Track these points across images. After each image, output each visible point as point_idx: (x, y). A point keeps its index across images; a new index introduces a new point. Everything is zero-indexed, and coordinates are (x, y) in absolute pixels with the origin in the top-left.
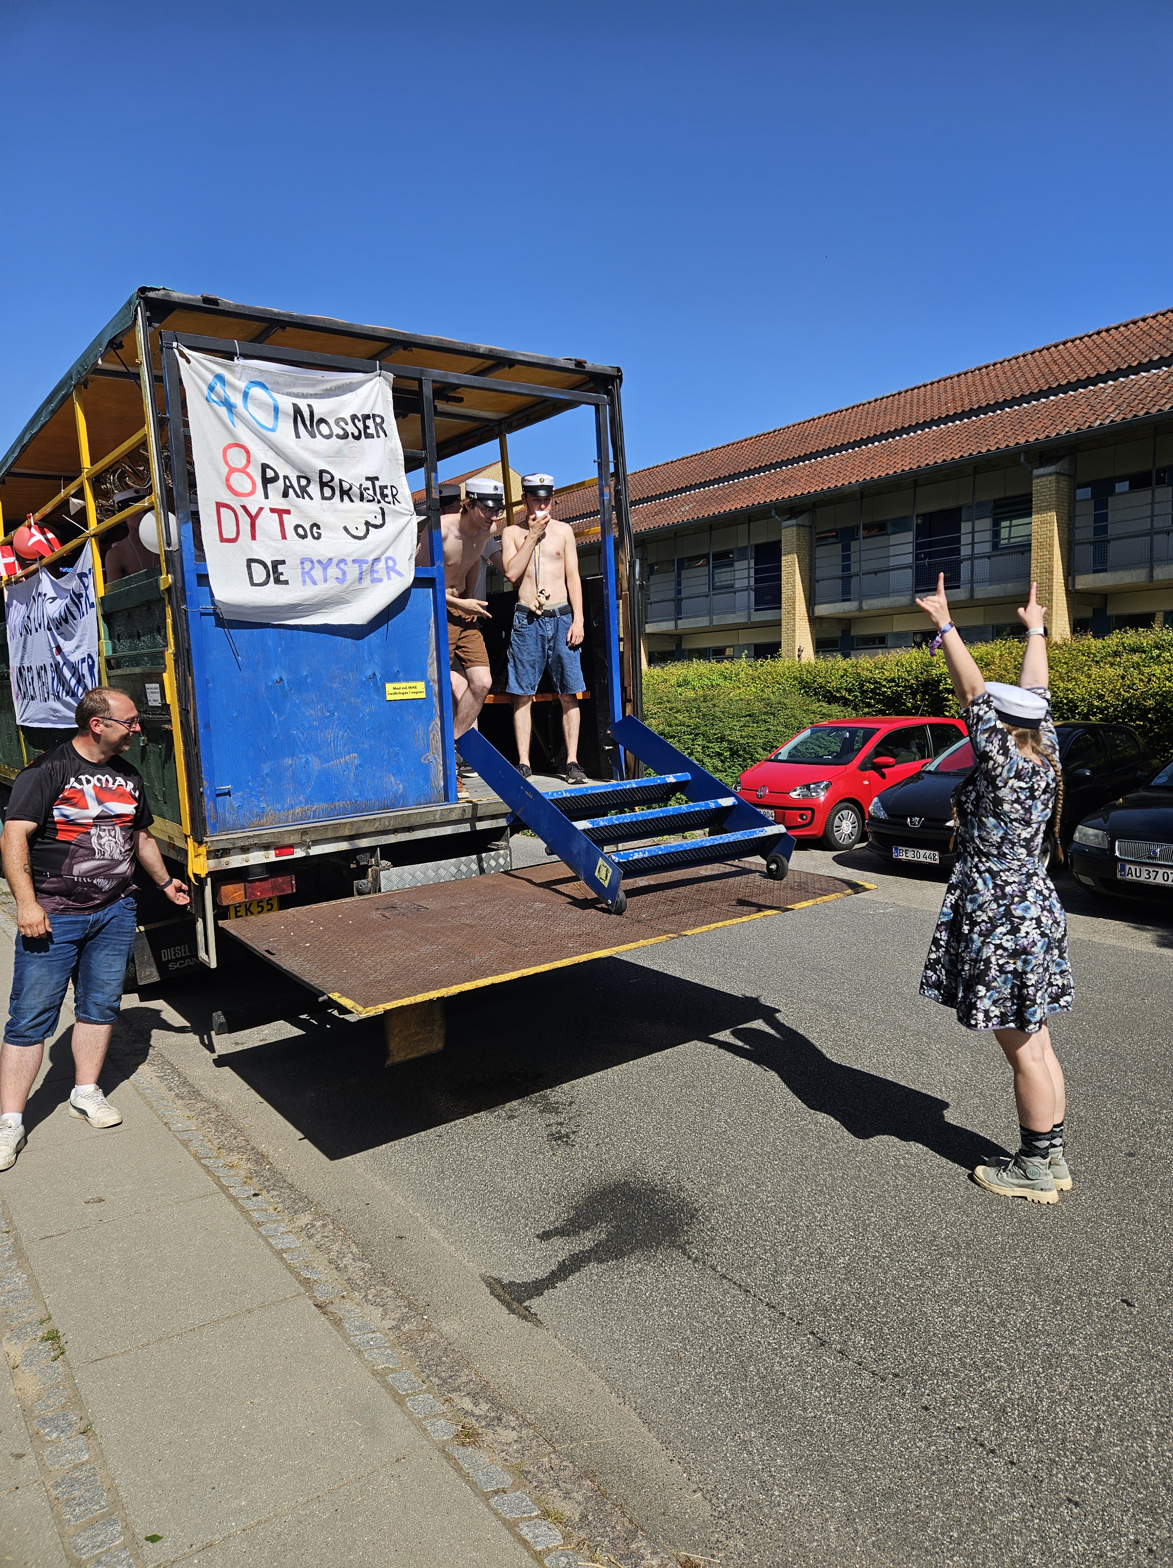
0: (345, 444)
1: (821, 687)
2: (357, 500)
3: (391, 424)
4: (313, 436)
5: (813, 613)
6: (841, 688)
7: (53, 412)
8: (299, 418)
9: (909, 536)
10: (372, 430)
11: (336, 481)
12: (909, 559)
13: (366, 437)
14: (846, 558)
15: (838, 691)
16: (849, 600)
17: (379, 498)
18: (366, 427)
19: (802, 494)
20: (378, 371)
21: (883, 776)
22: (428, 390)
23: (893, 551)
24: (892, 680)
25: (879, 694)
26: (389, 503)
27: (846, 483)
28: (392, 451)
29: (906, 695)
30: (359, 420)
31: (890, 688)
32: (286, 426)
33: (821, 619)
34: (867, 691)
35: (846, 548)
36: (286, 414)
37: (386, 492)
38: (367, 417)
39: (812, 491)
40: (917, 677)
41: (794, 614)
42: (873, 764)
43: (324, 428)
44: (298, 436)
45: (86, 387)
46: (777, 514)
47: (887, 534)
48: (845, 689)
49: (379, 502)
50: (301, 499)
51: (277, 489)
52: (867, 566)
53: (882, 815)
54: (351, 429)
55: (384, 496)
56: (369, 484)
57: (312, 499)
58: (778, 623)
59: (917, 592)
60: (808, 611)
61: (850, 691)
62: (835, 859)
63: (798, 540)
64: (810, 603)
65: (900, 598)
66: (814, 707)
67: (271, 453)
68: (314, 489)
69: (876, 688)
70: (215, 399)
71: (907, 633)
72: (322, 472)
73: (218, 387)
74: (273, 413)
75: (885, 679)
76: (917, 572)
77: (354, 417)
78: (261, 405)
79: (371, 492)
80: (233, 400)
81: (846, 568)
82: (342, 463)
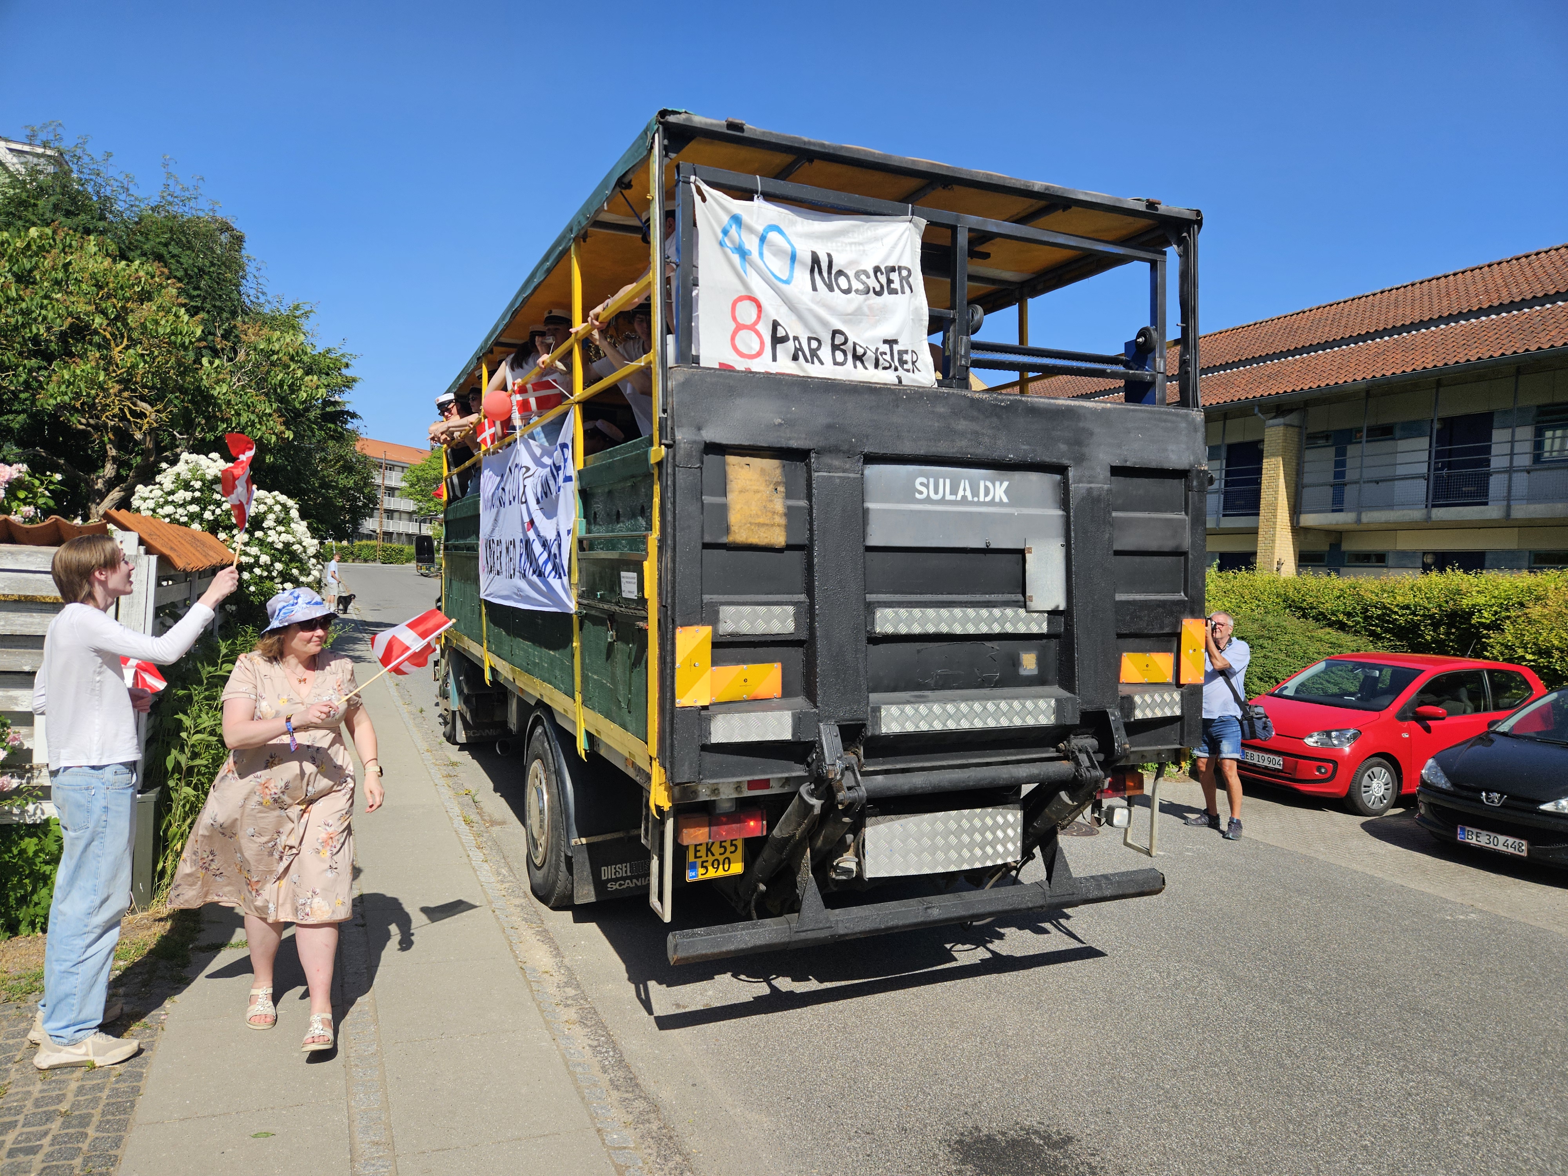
0: (865, 300)
1: (1311, 608)
2: (870, 366)
3: (918, 279)
4: (831, 289)
5: (1298, 522)
6: (1338, 611)
7: (549, 271)
8: (816, 269)
9: (1423, 443)
10: (896, 285)
11: (850, 344)
12: (1423, 469)
13: (889, 293)
14: (1340, 464)
15: (1333, 614)
16: (1341, 511)
17: (897, 364)
18: (890, 281)
19: (1293, 391)
20: (910, 217)
21: (1428, 729)
22: (963, 239)
23: (1400, 458)
24: (1407, 607)
25: (1388, 622)
26: (908, 371)
27: (1350, 380)
28: (917, 310)
29: (1425, 626)
30: (882, 273)
31: (1403, 615)
32: (802, 276)
33: (1307, 530)
34: (1372, 617)
35: (1341, 452)
36: (803, 264)
37: (906, 357)
38: (893, 269)
39: (1306, 388)
40: (1440, 606)
41: (1275, 523)
42: (1415, 713)
43: (843, 282)
44: (815, 289)
45: (584, 241)
46: (1260, 411)
47: (1393, 439)
48: (1343, 613)
49: (896, 369)
50: (809, 365)
51: (786, 350)
52: (1368, 474)
53: (1443, 783)
54: (872, 283)
55: (902, 362)
56: (886, 348)
57: (822, 363)
58: (1254, 531)
59: (1434, 506)
60: (1292, 520)
61: (1349, 615)
62: (1364, 826)
63: (1285, 441)
64: (1296, 510)
65: (1410, 512)
66: (1321, 633)
67: (784, 309)
68: (825, 352)
69: (1384, 614)
70: (729, 244)
71: (1414, 553)
72: (835, 332)
73: (733, 231)
74: (789, 262)
75: (1397, 605)
76: (1435, 483)
77: (877, 270)
78: (778, 252)
79: (888, 357)
80: (747, 246)
81: (1340, 475)
82: (860, 322)
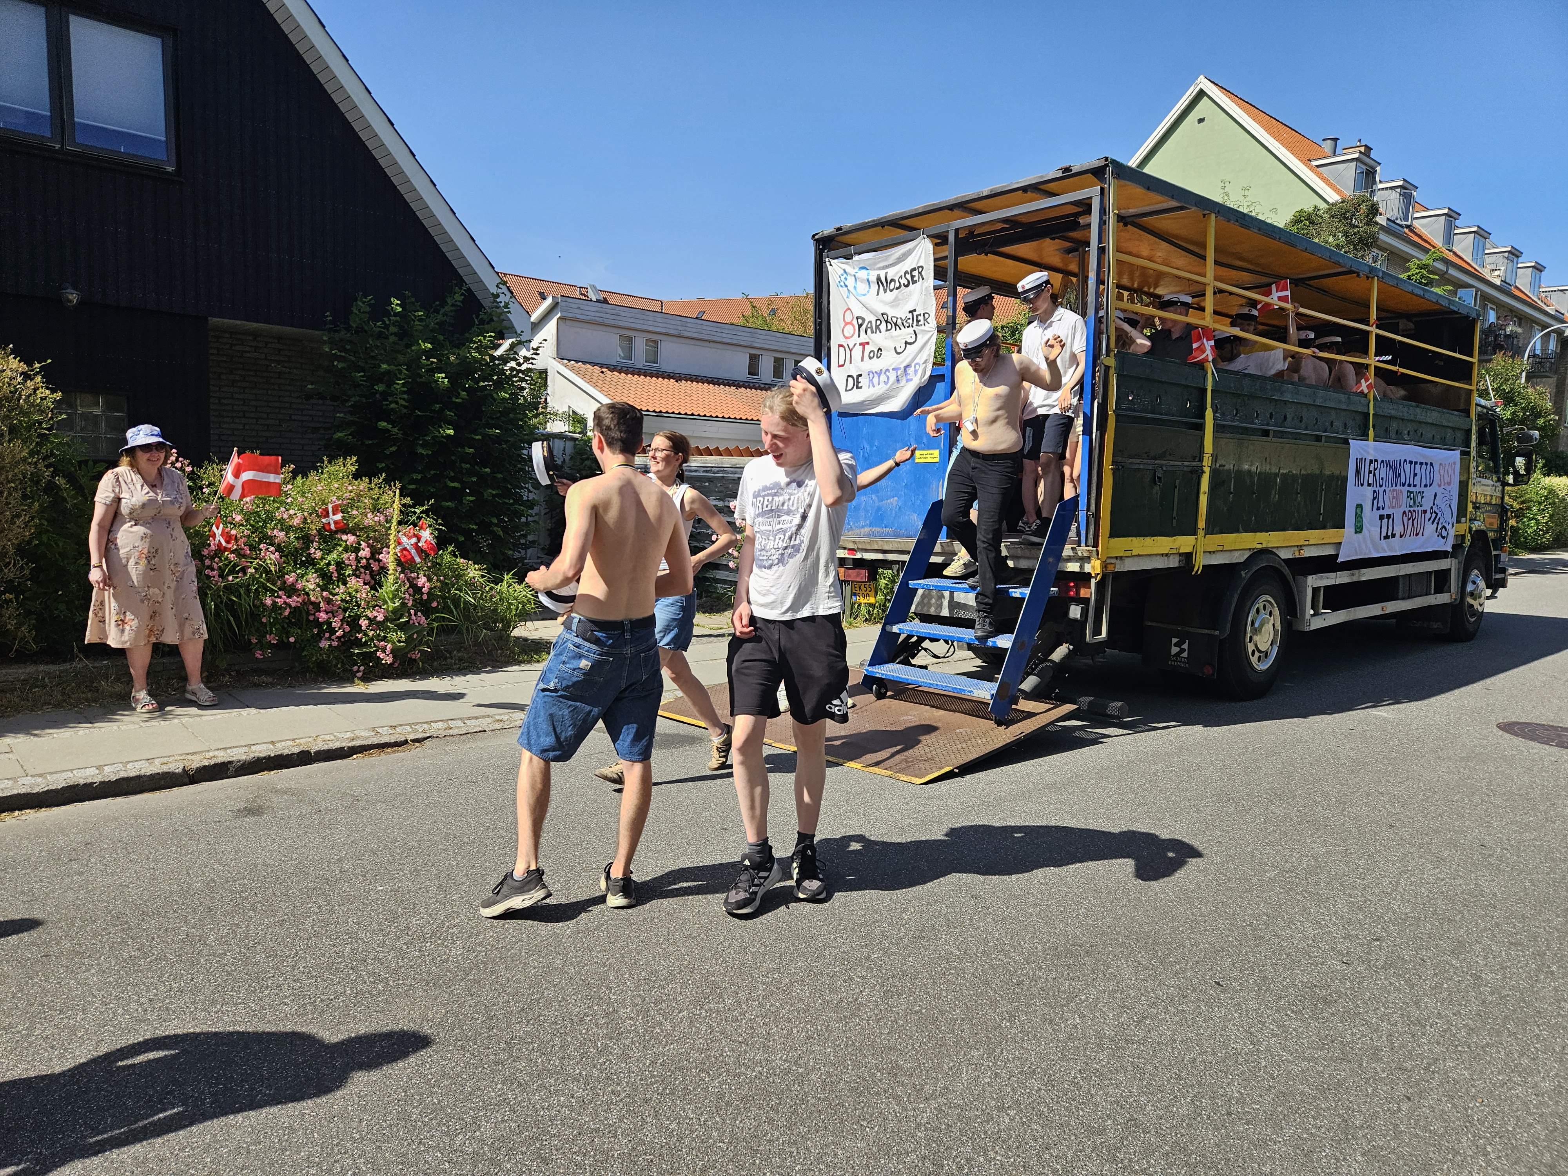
2: (902, 327)
4: (885, 291)
10: (916, 278)
13: (913, 284)
17: (915, 323)
18: (913, 277)
20: (922, 236)
22: (951, 237)
26: (921, 325)
28: (928, 287)
32: (874, 287)
36: (874, 283)
37: (920, 318)
38: (914, 270)
50: (874, 334)
54: (904, 281)
55: (918, 321)
56: (910, 316)
57: (881, 332)
68: (883, 327)
70: (842, 285)
78: (862, 281)
79: (910, 321)
82: (899, 305)
